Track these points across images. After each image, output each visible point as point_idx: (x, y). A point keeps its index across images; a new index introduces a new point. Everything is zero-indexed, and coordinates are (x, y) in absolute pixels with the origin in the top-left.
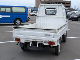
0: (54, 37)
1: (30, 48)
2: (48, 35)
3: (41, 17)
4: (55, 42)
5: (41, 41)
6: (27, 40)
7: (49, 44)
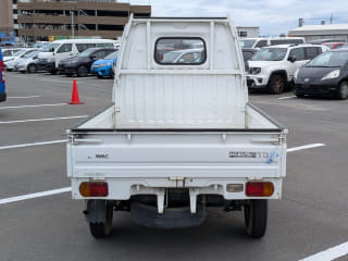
0: (270, 162)
1: (159, 223)
2: (244, 155)
3: (137, 78)
4: (274, 184)
5: (212, 186)
6: (141, 186)
7: (248, 194)
